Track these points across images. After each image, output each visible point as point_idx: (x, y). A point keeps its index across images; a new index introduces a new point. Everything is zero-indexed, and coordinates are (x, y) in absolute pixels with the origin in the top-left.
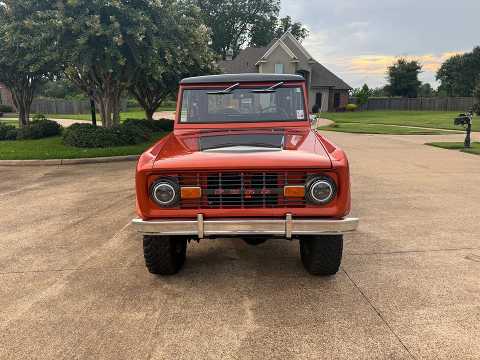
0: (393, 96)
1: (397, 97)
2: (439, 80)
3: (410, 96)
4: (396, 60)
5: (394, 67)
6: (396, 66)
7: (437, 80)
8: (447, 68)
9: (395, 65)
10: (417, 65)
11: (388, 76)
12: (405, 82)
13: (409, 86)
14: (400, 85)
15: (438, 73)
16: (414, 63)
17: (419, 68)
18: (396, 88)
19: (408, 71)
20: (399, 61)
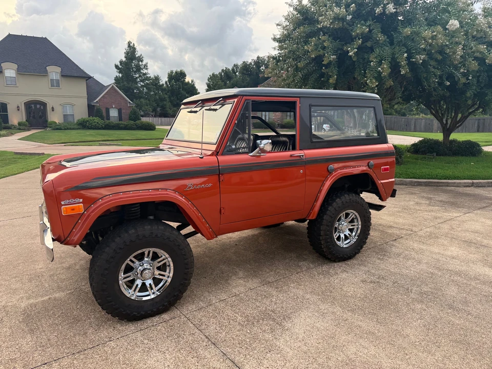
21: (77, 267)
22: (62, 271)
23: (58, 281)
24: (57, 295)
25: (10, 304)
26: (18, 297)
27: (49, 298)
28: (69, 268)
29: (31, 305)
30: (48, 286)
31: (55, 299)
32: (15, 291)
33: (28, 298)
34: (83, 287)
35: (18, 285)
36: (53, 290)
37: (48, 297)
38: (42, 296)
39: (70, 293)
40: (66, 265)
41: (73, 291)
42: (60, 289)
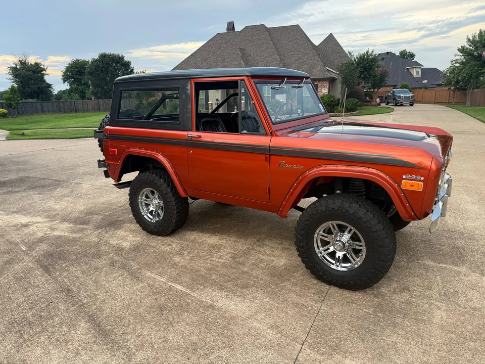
0: (26, 99)
2: (66, 83)
3: (43, 100)
4: (16, 60)
5: (16, 68)
6: (18, 67)
7: (64, 83)
8: (71, 72)
9: (16, 65)
10: (42, 67)
11: (11, 77)
12: (34, 84)
13: (39, 88)
14: (29, 87)
15: (63, 76)
16: (37, 65)
17: (45, 70)
18: (25, 91)
19: (34, 72)
20: (20, 61)
21: (395, 285)
22: (415, 289)
23: (424, 277)
24: (431, 263)
25: (477, 275)
26: (470, 278)
27: (439, 263)
28: (405, 289)
29: (457, 266)
30: (438, 277)
31: (434, 261)
32: (474, 287)
33: (459, 273)
34: (405, 260)
35: (471, 294)
36: (433, 270)
37: (440, 265)
38: (445, 268)
39: (419, 260)
40: (406, 296)
41: (416, 261)
42: (427, 269)
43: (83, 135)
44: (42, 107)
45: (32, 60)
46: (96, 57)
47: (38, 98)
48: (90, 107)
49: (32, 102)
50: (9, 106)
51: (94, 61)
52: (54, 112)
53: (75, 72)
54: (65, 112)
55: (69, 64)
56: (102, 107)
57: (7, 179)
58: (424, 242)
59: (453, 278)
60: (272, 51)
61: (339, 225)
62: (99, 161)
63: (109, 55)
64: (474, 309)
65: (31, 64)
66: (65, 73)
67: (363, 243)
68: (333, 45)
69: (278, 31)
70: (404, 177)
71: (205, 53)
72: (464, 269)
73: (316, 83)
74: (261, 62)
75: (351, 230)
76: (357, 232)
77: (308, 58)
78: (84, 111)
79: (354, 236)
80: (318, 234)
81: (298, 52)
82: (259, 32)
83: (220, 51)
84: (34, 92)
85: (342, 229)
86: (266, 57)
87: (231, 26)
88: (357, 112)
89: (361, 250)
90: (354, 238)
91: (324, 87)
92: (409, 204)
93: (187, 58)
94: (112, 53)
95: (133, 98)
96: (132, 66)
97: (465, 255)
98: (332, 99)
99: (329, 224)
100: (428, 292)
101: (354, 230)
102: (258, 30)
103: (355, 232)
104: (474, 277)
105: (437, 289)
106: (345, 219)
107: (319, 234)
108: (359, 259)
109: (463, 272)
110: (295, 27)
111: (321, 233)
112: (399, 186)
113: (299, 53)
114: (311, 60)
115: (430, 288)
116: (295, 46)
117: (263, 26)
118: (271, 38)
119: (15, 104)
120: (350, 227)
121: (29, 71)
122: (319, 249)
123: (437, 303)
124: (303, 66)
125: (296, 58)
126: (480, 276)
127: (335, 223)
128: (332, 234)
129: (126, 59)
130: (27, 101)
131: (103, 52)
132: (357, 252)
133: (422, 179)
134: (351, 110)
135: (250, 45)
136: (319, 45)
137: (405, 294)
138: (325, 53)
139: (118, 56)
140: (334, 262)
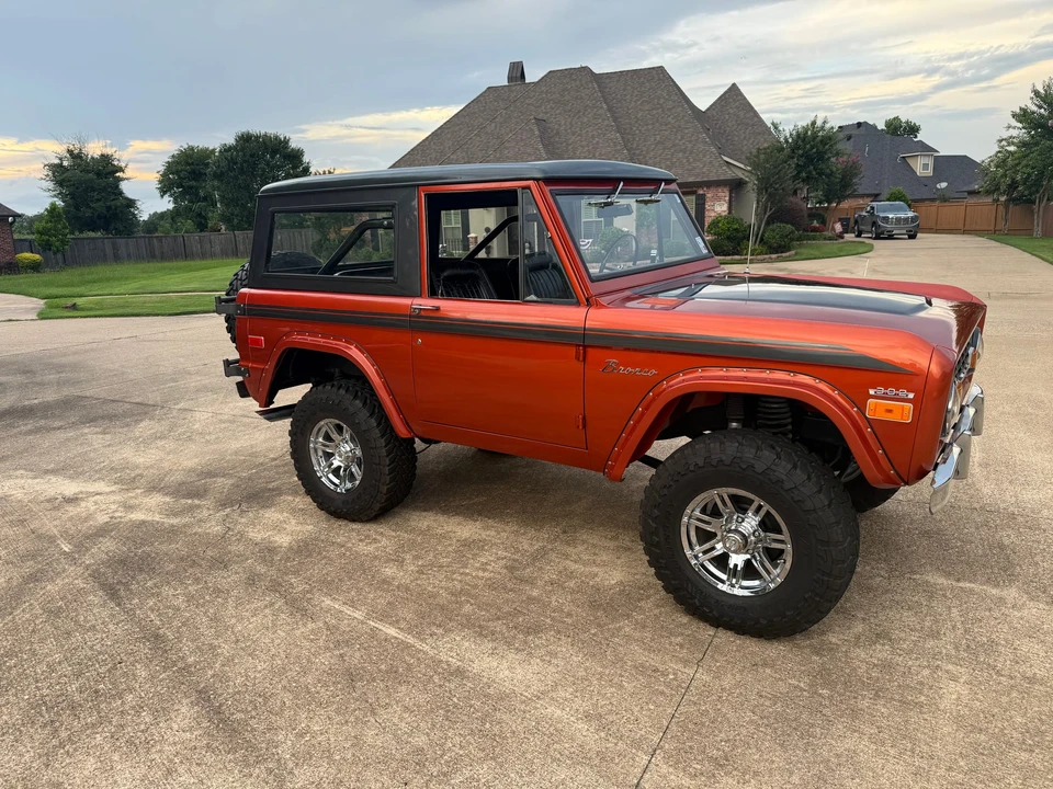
0: (81, 232)
1: (92, 234)
2: (167, 198)
3: (119, 233)
4: (61, 149)
5: (61, 165)
6: (65, 163)
7: (162, 196)
8: (177, 172)
9: (61, 159)
10: (116, 163)
11: (51, 185)
12: (98, 200)
13: (109, 208)
14: (88, 207)
15: (160, 182)
16: (106, 159)
17: (121, 170)
18: (81, 214)
19: (99, 174)
20: (70, 152)
21: (859, 628)
22: (903, 635)
23: (924, 610)
24: (942, 581)
25: (1041, 605)
26: (1025, 613)
27: (958, 580)
28: (882, 636)
29: (997, 586)
30: (954, 610)
31: (948, 575)
32: (1033, 632)
33: (1001, 601)
34: (882, 573)
35: (1026, 646)
36: (944, 596)
37: (960, 584)
38: (971, 591)
39: (915, 573)
40: (882, 652)
41: (908, 575)
42: (931, 592)
43: (202, 308)
44: (115, 248)
45: (94, 149)
46: (231, 141)
47: (106, 229)
48: (217, 249)
49: (93, 239)
50: (45, 247)
51: (226, 150)
52: (139, 258)
53: (186, 173)
54: (163, 258)
55: (173, 156)
56: (241, 247)
57: (36, 401)
58: (927, 534)
59: (987, 613)
60: (606, 123)
61: (734, 498)
62: (227, 363)
63: (257, 137)
64: (1032, 680)
65: (92, 158)
66: (164, 175)
67: (786, 536)
68: (737, 108)
69: (618, 81)
70: (872, 392)
71: (461, 129)
72: (1011, 593)
73: (701, 192)
74: (583, 147)
75: (760, 507)
76: (773, 512)
77: (683, 138)
78: (203, 256)
79: (767, 520)
80: (690, 518)
81: (661, 125)
82: (578, 83)
83: (493, 125)
84: (99, 217)
85: (741, 505)
86: (593, 136)
87: (517, 72)
88: (793, 252)
89: (782, 551)
90: (767, 524)
91: (719, 199)
92: (884, 450)
93: (424, 141)
94: (263, 132)
95: (309, 227)
96: (306, 159)
97: (1016, 562)
98: (735, 226)
99: (713, 494)
100: (930, 643)
101: (766, 507)
102: (575, 80)
103: (768, 513)
104: (1034, 610)
105: (950, 636)
106: (748, 485)
107: (692, 516)
108: (778, 570)
109: (1010, 601)
110: (654, 72)
111: (697, 513)
112: (862, 411)
113: (664, 128)
114: (690, 142)
115: (935, 635)
116: (655, 112)
117: (586, 68)
118: (603, 96)
119: (57, 243)
120: (758, 501)
121: (88, 172)
122: (692, 548)
123: (950, 667)
124: (672, 154)
125: (658, 138)
126: (1047, 608)
127: (726, 491)
128: (721, 516)
129: (293, 145)
130: (84, 235)
131: (244, 130)
132: (774, 556)
133: (911, 396)
134: (777, 248)
135: (558, 112)
136: (708, 109)
137: (879, 647)
138: (720, 128)
139: (276, 138)
140: (724, 577)
